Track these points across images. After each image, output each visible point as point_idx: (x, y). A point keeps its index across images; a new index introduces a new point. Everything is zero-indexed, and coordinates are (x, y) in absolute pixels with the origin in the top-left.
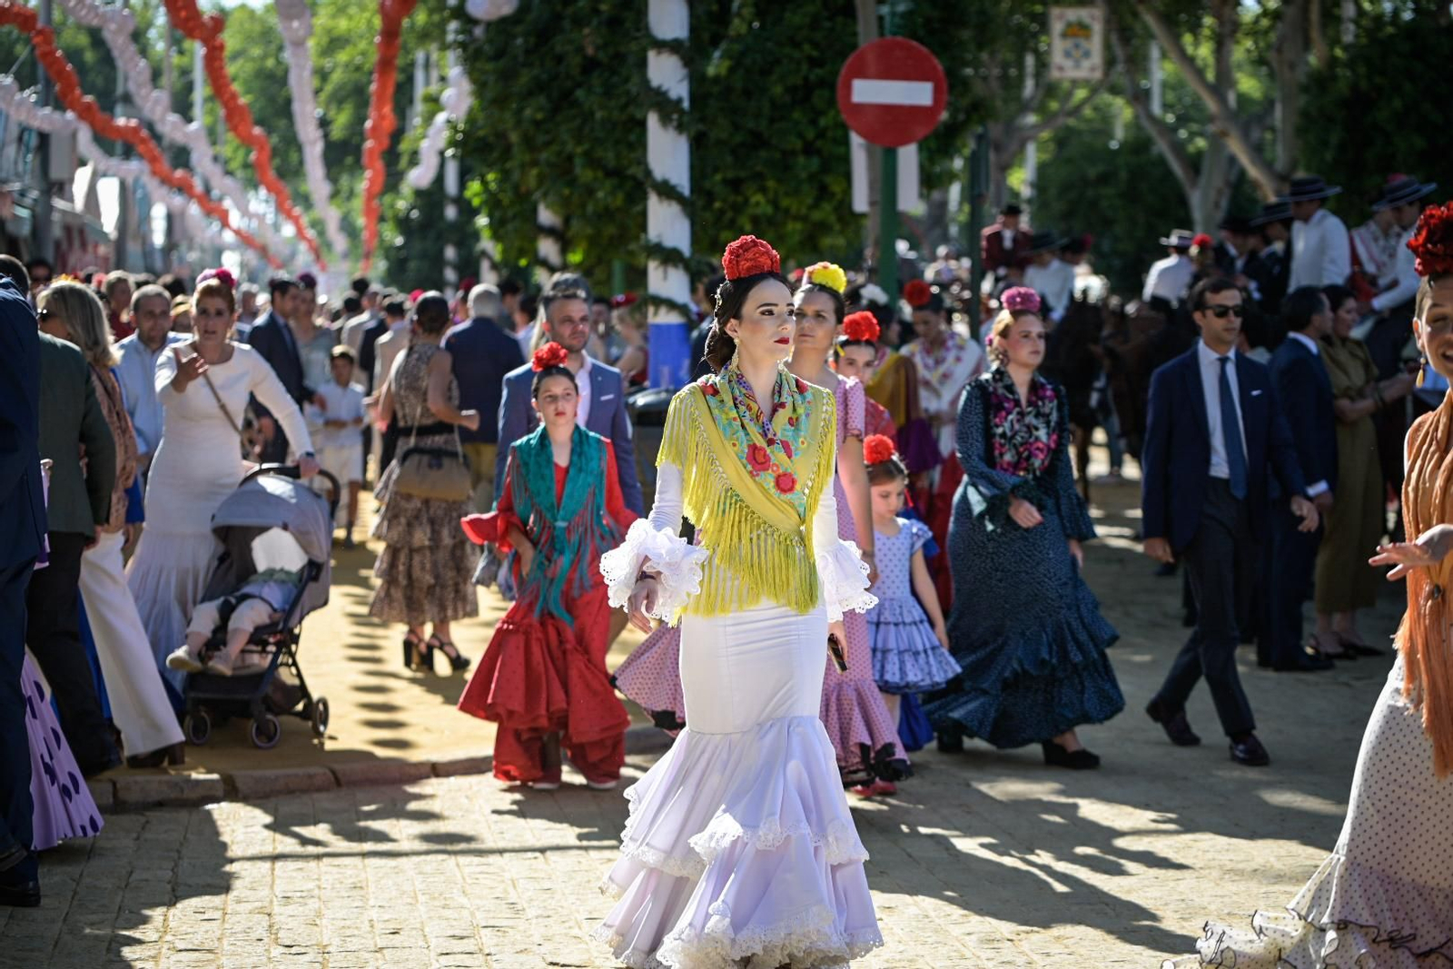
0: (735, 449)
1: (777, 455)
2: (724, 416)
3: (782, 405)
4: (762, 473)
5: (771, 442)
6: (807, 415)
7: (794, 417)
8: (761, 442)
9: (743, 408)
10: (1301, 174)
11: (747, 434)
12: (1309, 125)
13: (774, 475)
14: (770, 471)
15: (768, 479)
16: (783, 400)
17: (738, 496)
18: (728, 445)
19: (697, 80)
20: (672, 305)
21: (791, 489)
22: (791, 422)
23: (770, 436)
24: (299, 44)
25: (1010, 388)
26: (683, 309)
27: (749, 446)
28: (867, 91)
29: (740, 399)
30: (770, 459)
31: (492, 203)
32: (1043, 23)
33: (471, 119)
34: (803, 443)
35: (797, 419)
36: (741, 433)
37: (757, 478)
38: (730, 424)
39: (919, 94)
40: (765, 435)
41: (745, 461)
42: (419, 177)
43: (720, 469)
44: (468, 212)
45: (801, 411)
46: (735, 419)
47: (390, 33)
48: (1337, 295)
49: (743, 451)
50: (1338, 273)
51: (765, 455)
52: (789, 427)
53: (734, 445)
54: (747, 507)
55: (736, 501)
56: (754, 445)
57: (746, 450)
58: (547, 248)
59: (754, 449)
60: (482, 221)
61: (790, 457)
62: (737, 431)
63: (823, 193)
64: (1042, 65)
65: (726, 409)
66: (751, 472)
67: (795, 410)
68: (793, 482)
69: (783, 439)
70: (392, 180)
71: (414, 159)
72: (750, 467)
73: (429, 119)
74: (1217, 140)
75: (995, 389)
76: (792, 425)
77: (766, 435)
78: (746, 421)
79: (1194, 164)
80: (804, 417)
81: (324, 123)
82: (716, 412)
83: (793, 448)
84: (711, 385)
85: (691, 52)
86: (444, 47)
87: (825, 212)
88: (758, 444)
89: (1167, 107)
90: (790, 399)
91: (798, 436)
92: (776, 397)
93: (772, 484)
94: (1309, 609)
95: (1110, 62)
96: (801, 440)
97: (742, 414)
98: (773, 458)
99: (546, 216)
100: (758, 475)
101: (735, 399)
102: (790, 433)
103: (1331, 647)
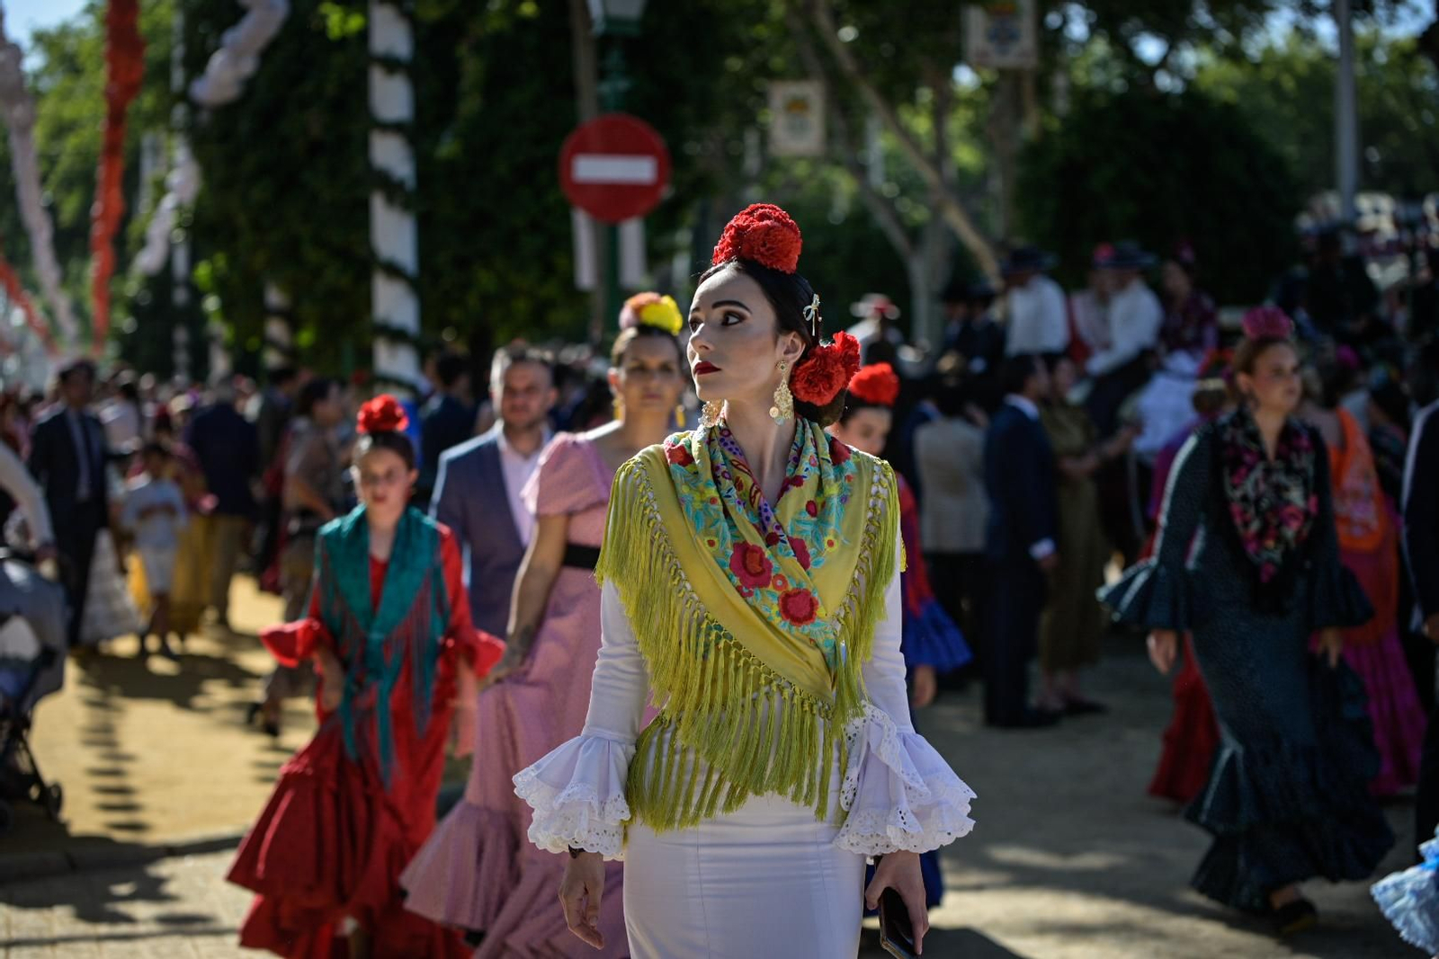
0: (713, 549)
1: (783, 562)
2: (697, 497)
3: (798, 481)
4: (757, 591)
5: (772, 540)
6: (844, 499)
7: (819, 501)
8: (754, 539)
9: (727, 484)
10: (1020, 242)
11: (733, 526)
12: (1027, 193)
13: (779, 593)
14: (771, 587)
15: (769, 602)
16: (801, 472)
17: (719, 628)
18: (703, 542)
19: (422, 161)
20: (398, 383)
21: (810, 617)
22: (812, 508)
23: (770, 529)
24: (25, 130)
25: (1254, 436)
26: (412, 388)
27: (736, 546)
28: (592, 169)
29: (724, 468)
30: (770, 566)
31: (221, 285)
32: (763, 98)
33: (199, 201)
34: (831, 544)
35: (824, 505)
36: (724, 525)
37: (750, 599)
38: (706, 511)
39: (639, 170)
40: (762, 528)
41: (727, 568)
42: (148, 260)
43: (688, 585)
44: (197, 294)
45: (833, 490)
46: (713, 501)
47: (116, 118)
48: (1051, 359)
49: (725, 553)
50: (1055, 337)
51: (762, 560)
52: (807, 517)
53: (711, 543)
54: (738, 646)
55: (718, 637)
56: (745, 543)
57: (731, 552)
58: (276, 329)
59: (743, 550)
60: (211, 304)
61: (805, 565)
62: (717, 521)
63: (549, 270)
64: (764, 138)
65: (701, 485)
66: (739, 589)
67: (820, 488)
68: (813, 605)
69: (795, 536)
70: (122, 263)
71: (142, 243)
72: (736, 580)
73: (157, 202)
74: (937, 211)
75: (1233, 438)
76: (813, 514)
77: (765, 529)
78: (731, 504)
79: (915, 235)
80: (835, 501)
81: (52, 210)
82: (684, 490)
83: (811, 551)
84: (682, 448)
85: (416, 133)
86: (171, 131)
87: (551, 289)
88: (751, 542)
89: (888, 178)
90: (814, 472)
91: (824, 534)
92: (790, 467)
93: (776, 609)
94: (1036, 669)
95: (830, 135)
96: (827, 539)
97: (724, 492)
98: (775, 564)
99: (275, 297)
100: (750, 594)
101: (714, 469)
102: (809, 528)
103: (1055, 704)
